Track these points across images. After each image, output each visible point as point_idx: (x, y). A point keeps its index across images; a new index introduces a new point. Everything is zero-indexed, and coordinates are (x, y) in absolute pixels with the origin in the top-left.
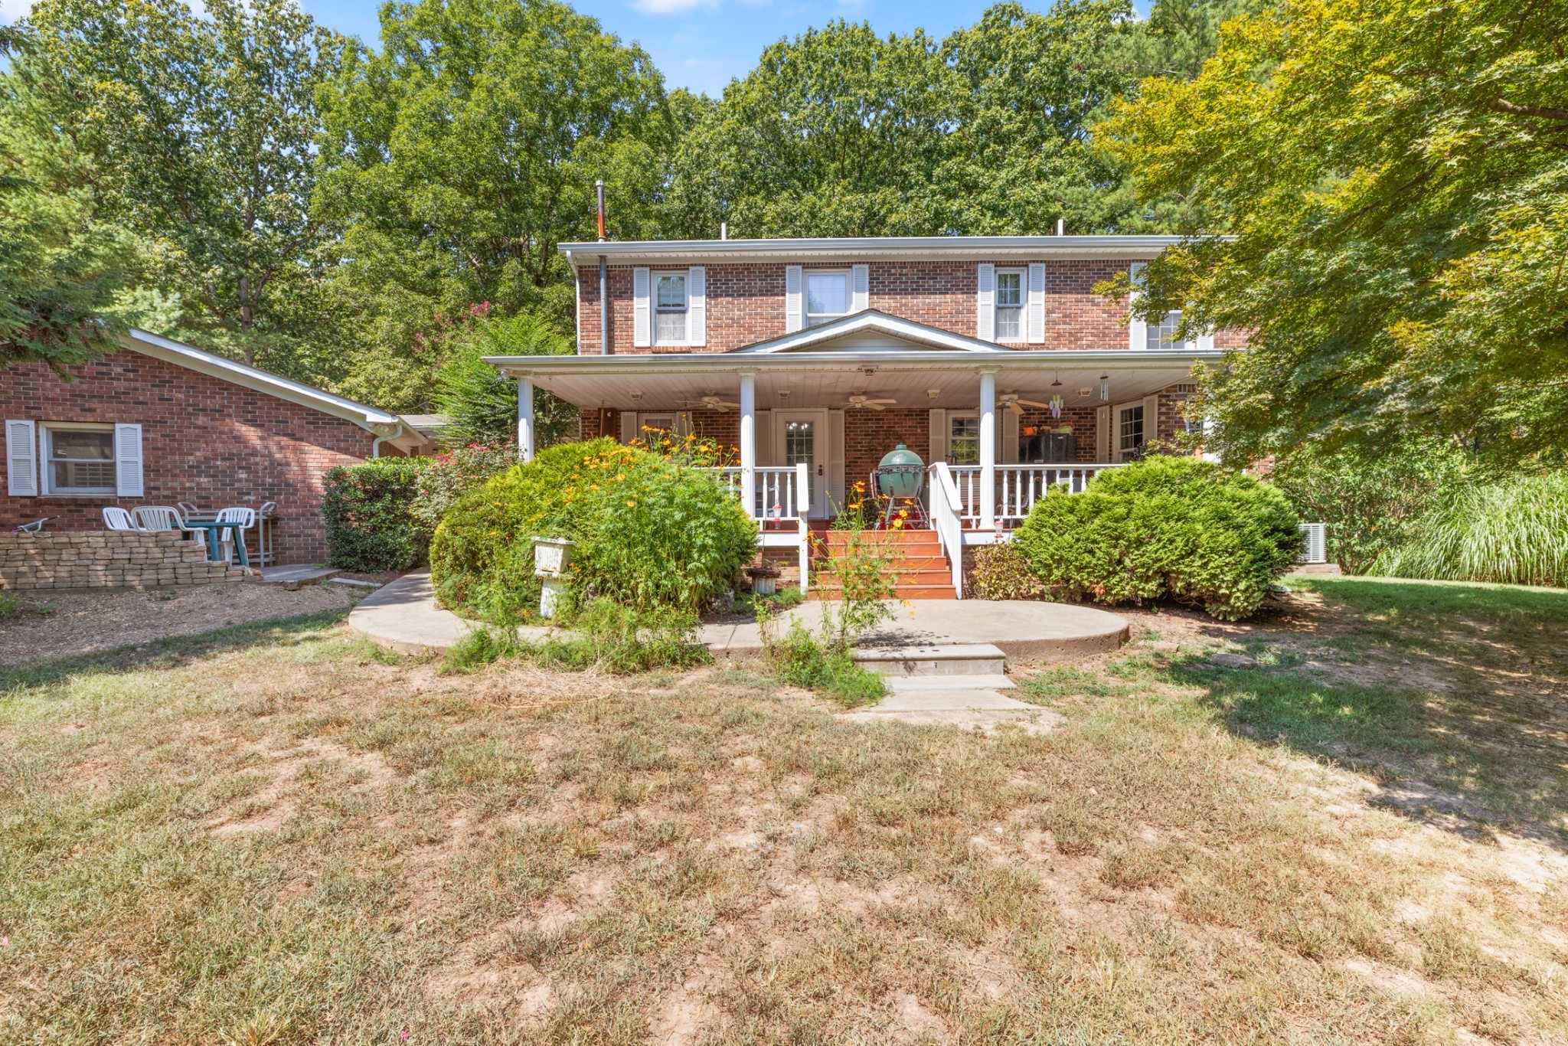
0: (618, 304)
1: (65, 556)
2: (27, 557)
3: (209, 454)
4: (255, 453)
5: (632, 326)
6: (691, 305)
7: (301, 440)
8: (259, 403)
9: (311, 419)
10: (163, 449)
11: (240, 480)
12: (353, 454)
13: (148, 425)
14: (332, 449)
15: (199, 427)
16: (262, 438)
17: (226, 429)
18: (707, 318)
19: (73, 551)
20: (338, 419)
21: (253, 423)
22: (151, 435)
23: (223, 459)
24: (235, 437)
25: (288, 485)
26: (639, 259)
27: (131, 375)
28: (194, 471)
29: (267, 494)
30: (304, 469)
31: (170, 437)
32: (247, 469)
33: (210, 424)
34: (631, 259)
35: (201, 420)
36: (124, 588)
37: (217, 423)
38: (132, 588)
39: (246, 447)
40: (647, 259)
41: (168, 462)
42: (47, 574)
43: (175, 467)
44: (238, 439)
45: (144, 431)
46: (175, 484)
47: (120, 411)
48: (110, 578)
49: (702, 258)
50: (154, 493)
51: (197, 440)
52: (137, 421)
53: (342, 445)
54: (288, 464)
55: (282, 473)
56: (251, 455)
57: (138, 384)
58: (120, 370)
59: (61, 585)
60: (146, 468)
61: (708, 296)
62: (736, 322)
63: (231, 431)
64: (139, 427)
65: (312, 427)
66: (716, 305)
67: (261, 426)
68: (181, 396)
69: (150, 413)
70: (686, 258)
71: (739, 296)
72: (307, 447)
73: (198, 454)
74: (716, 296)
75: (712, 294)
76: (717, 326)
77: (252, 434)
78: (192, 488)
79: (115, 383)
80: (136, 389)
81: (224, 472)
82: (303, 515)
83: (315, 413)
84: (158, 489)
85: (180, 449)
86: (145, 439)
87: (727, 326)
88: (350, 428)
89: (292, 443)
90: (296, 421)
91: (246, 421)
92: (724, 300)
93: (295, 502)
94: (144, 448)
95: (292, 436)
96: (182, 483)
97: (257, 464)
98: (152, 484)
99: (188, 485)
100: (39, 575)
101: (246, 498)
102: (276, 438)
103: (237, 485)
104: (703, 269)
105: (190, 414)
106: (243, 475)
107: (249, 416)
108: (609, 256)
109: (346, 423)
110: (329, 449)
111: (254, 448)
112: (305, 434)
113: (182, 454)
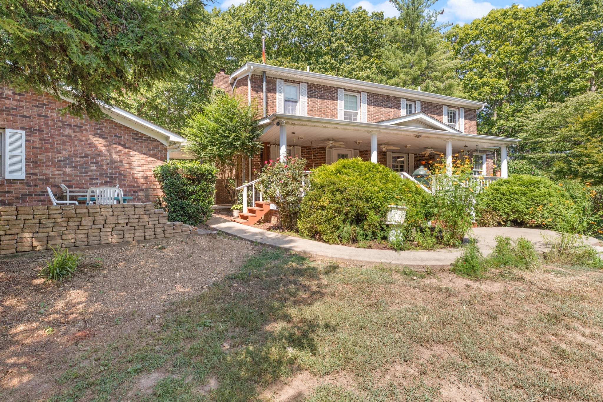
0: (270, 95)
1: (84, 223)
2: (55, 224)
3: (72, 153)
4: (101, 155)
5: (275, 106)
6: (301, 100)
7: (129, 148)
8: (105, 124)
9: (135, 136)
10: (40, 148)
11: (91, 171)
12: (157, 158)
13: (30, 131)
14: (145, 154)
15: (66, 136)
16: (105, 146)
17: (84, 138)
18: (308, 106)
19: (91, 219)
20: (150, 138)
21: (101, 136)
22: (32, 138)
23: (81, 157)
24: (89, 144)
25: (121, 174)
26: (279, 75)
27: (18, 97)
28: (62, 163)
29: (108, 179)
30: (130, 165)
31: (47, 141)
32: (96, 163)
33: (73, 134)
34: (276, 75)
35: (67, 131)
36: (124, 243)
37: (78, 134)
38: (129, 243)
39: (96, 150)
40: (283, 76)
41: (43, 157)
42: (70, 236)
43: (49, 161)
44: (91, 145)
45: (27, 135)
46: (48, 172)
47: (8, 120)
48: (115, 236)
49: (305, 80)
50: (33, 177)
51: (64, 143)
52: (22, 128)
53: (151, 152)
54: (121, 162)
55: (118, 167)
56: (99, 155)
57: (23, 104)
58: (10, 93)
59: (80, 244)
60: (28, 160)
61: (308, 97)
62: (318, 109)
63: (87, 140)
64: (23, 132)
65: (135, 141)
66: (311, 101)
67: (105, 138)
68: (54, 115)
69: (32, 124)
70: (299, 79)
71: (320, 98)
72: (132, 153)
73: (64, 152)
74: (311, 97)
75: (310, 96)
76: (311, 110)
77: (100, 143)
78: (60, 175)
79: (6, 101)
80: (22, 107)
81: (82, 166)
82: (129, 192)
83: (137, 133)
84: (36, 174)
85: (52, 148)
86: (27, 141)
87: (315, 111)
88: (156, 143)
89: (124, 149)
90: (126, 137)
91: (96, 135)
92: (314, 99)
93: (125, 185)
94: (27, 147)
95: (124, 146)
96: (53, 171)
97: (103, 161)
98: (31, 171)
99: (57, 172)
100: (64, 237)
101: (95, 181)
102: (115, 146)
103: (90, 173)
104: (306, 84)
105: (60, 127)
106: (93, 167)
107: (99, 132)
108: (268, 72)
109: (154, 140)
110: (144, 154)
111: (101, 151)
112: (131, 145)
113: (53, 152)
